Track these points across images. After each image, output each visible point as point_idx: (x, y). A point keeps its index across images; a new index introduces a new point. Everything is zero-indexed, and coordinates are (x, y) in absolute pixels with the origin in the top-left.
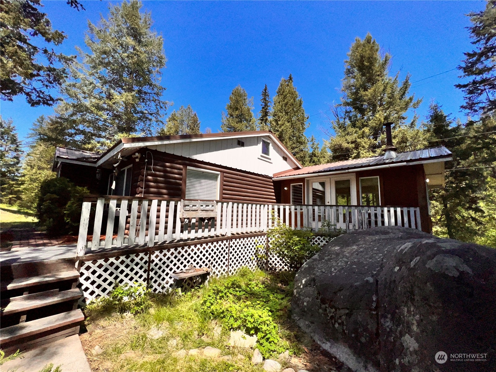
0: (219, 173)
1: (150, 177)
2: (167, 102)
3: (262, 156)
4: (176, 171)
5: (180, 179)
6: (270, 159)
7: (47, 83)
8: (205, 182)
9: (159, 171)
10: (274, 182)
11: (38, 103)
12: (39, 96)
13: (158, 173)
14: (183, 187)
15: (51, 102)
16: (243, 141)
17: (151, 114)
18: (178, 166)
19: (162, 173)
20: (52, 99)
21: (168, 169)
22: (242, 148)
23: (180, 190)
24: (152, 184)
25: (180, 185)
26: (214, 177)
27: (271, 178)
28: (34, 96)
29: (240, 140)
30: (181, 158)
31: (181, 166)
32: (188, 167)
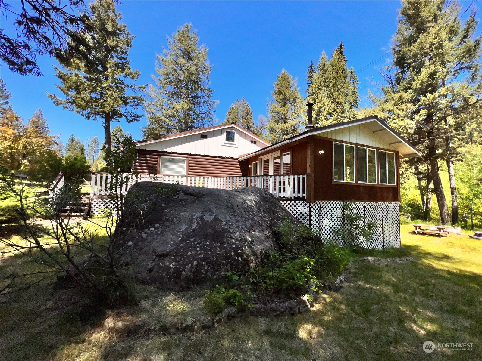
0: (185, 158)
1: (137, 164)
2: (215, 101)
3: (225, 143)
4: (153, 159)
5: (156, 164)
6: (235, 145)
7: (134, 107)
8: (175, 165)
9: (143, 160)
10: (239, 162)
11: (131, 121)
12: (132, 116)
13: (142, 161)
14: (158, 168)
15: (138, 119)
16: (206, 134)
17: (204, 114)
18: (154, 156)
19: (144, 161)
20: (138, 117)
21: (148, 159)
22: (206, 139)
23: (156, 170)
24: (138, 167)
25: (157, 167)
26: (182, 161)
27: (237, 159)
28: (129, 117)
29: (204, 134)
30: (156, 151)
31: (157, 157)
32: (161, 157)
